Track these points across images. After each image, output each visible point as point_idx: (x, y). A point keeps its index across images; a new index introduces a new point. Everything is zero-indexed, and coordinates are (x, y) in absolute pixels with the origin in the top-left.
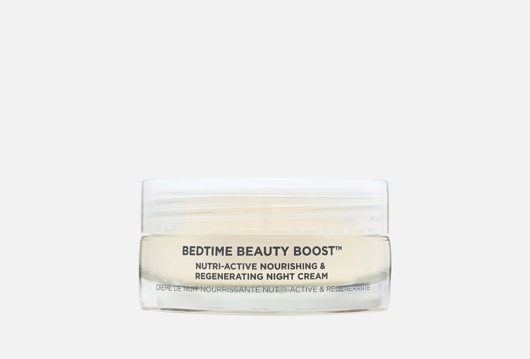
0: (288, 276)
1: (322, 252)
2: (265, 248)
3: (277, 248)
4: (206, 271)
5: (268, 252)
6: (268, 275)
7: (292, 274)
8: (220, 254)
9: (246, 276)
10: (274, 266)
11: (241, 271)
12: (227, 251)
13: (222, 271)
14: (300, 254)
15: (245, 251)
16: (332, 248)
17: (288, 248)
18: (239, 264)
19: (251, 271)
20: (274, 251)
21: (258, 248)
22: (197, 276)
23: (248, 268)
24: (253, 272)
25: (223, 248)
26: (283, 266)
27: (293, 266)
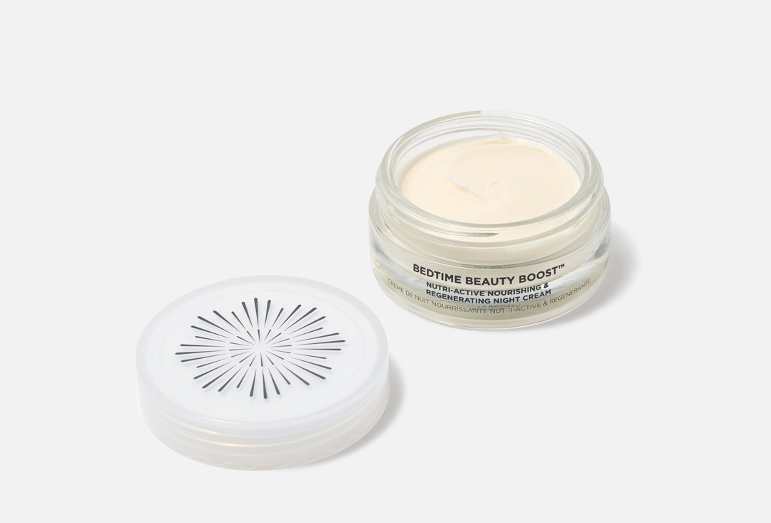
0: (513, 300)
1: (546, 274)
2: (492, 279)
3: (503, 279)
4: (437, 291)
5: (495, 282)
6: (495, 300)
7: (517, 298)
8: (449, 281)
9: (474, 301)
10: (501, 292)
11: (470, 296)
12: (457, 279)
13: (452, 294)
14: (525, 280)
15: (473, 281)
16: (554, 268)
17: (513, 278)
18: (468, 291)
19: (479, 297)
20: (500, 281)
21: (486, 279)
22: (428, 292)
23: (476, 295)
24: (481, 298)
25: (452, 276)
26: (509, 292)
27: (518, 291)
